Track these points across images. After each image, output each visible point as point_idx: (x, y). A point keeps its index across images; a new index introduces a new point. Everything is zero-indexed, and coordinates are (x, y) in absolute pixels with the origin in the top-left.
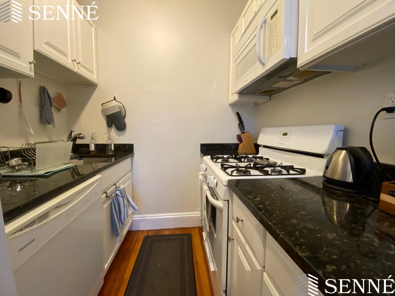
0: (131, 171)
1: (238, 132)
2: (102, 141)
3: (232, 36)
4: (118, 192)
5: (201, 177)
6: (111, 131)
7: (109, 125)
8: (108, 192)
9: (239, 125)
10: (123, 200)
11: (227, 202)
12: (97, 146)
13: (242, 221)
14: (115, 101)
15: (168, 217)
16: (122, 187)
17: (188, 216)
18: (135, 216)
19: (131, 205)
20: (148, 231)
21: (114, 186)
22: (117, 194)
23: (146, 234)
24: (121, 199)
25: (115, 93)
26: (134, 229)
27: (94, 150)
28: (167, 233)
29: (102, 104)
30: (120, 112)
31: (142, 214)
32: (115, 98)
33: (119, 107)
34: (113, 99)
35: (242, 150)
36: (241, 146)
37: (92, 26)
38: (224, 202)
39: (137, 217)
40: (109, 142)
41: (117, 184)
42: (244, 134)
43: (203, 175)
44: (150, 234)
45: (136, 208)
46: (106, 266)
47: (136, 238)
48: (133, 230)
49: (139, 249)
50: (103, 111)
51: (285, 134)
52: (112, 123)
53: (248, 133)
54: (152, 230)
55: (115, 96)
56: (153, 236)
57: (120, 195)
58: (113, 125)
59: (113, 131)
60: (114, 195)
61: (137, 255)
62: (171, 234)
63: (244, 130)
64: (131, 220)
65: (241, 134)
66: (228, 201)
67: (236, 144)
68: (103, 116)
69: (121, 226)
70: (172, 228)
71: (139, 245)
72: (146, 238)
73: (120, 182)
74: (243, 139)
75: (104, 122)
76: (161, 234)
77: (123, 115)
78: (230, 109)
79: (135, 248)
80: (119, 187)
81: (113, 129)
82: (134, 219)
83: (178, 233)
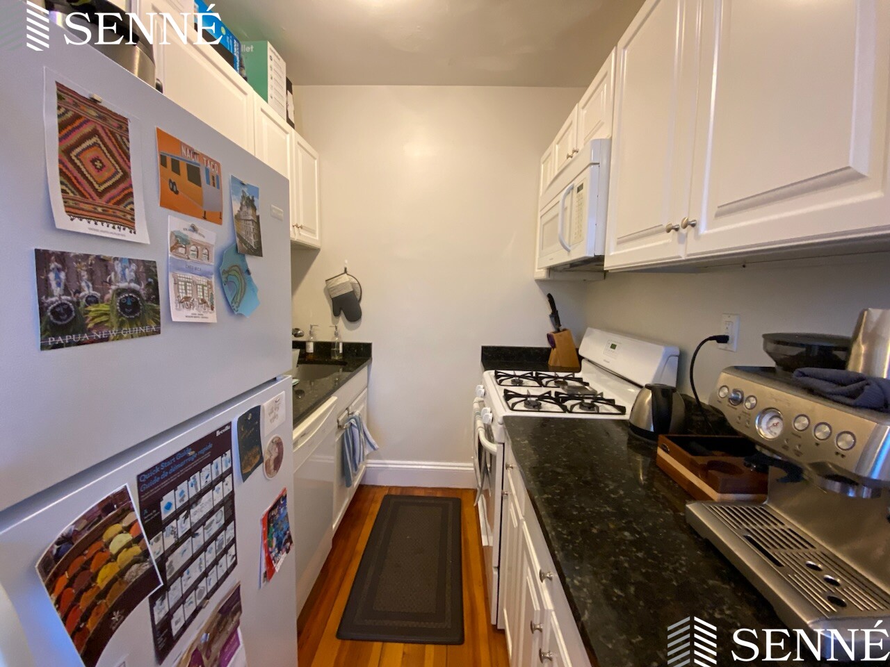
0: (367, 387)
1: (550, 328)
2: (325, 336)
3: (543, 163)
4: (353, 421)
5: (476, 406)
6: (338, 322)
7: (336, 313)
8: (340, 419)
9: (551, 316)
10: (359, 433)
11: (502, 445)
12: (317, 345)
13: (512, 468)
14: (346, 275)
15: (424, 467)
16: (357, 413)
17: (457, 468)
18: (370, 461)
19: (368, 441)
20: (390, 488)
21: (346, 412)
22: (351, 424)
23: (386, 492)
24: (356, 431)
25: (346, 261)
26: (369, 482)
27: (312, 352)
28: (422, 494)
29: (326, 281)
30: (353, 293)
31: (381, 459)
32: (346, 269)
33: (353, 284)
34: (343, 272)
35: (555, 361)
36: (553, 352)
37: (315, 159)
38: (499, 445)
39: (373, 463)
40: (336, 339)
41: (350, 408)
42: (559, 334)
43: (480, 402)
44: (393, 493)
45: (376, 446)
46: (334, 526)
47: (371, 496)
48: (366, 484)
49: (377, 513)
50: (328, 291)
51: (613, 347)
52: (341, 309)
53: (565, 332)
54: (397, 487)
55: (346, 266)
56: (399, 496)
57: (355, 425)
58: (342, 312)
59: (342, 321)
60: (347, 424)
61: (372, 524)
62: (427, 495)
63: (560, 325)
64: (364, 467)
65: (554, 333)
66: (504, 444)
67: (546, 348)
68: (327, 298)
69: (354, 471)
70: (429, 486)
71: (376, 508)
72: (387, 498)
73: (353, 405)
74: (556, 343)
75: (327, 308)
76: (411, 494)
77: (358, 298)
78: (536, 287)
79: (371, 509)
80: (352, 413)
81: (340, 318)
82: (369, 465)
83: (439, 494)
